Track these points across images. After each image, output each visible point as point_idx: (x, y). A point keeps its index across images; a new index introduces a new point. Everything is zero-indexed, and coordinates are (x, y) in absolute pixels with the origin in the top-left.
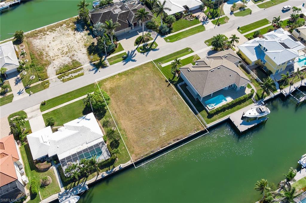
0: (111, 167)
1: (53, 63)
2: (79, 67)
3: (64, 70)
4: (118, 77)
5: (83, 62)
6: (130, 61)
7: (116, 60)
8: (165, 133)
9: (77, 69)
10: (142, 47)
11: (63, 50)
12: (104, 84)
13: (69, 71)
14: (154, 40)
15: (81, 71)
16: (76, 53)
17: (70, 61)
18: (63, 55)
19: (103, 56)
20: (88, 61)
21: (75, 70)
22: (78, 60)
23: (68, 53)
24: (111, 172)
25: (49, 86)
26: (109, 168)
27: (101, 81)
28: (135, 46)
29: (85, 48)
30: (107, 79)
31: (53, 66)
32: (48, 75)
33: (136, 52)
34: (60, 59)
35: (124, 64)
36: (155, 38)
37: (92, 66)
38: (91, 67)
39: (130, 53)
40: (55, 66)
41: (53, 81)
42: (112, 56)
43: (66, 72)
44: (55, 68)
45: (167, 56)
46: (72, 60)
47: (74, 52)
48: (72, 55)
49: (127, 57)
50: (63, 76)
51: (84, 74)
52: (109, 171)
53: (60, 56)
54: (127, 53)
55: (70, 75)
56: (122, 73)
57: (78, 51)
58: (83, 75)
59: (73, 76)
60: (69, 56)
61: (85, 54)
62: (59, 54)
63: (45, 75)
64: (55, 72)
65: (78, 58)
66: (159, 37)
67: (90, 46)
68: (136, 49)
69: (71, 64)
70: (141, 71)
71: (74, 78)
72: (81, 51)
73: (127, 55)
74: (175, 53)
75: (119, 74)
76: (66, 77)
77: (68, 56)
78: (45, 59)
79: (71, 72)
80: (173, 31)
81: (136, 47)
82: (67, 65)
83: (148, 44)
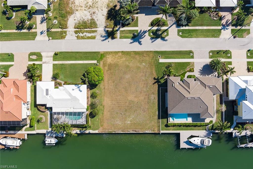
0: (84, 129)
1: (75, 14)
2: (94, 28)
3: (81, 26)
4: (120, 54)
5: (99, 24)
6: (137, 42)
7: (127, 35)
8: (130, 122)
9: (92, 29)
10: (155, 31)
11: (88, 3)
12: (107, 56)
13: (85, 28)
14: (168, 27)
15: (94, 33)
16: (97, 11)
17: (89, 19)
18: (86, 8)
19: (118, 26)
20: (104, 25)
21: (90, 29)
22: (96, 21)
23: (91, 8)
24: (83, 132)
25: (65, 38)
26: (83, 129)
27: (105, 52)
28: (149, 26)
29: (106, 8)
30: (111, 52)
31: (75, 17)
32: (68, 25)
33: (147, 34)
34: (82, 12)
35: (131, 43)
36: (170, 26)
37: (104, 32)
38: (104, 34)
39: (141, 33)
40: (76, 18)
41: (70, 34)
42: (126, 28)
43: (83, 29)
44: (75, 20)
45: (170, 52)
46: (91, 18)
47: (97, 9)
48: (93, 12)
49: (137, 36)
50: (79, 32)
51: (96, 38)
52: (82, 131)
53: (84, 8)
54: (139, 31)
55: (85, 34)
56: (125, 51)
57: (100, 9)
58: (94, 39)
59: (87, 36)
60: (91, 12)
61: (104, 17)
62: (83, 6)
63: (65, 24)
64: (74, 25)
65: (97, 18)
66: (175, 25)
67: (112, 9)
68: (149, 30)
69: (90, 22)
70: (141, 57)
71: (86, 39)
72: (102, 10)
73: (137, 34)
74: (178, 51)
75: (122, 52)
76: (81, 35)
77: (89, 12)
78: (70, 5)
79: (86, 31)
80: (190, 25)
81: (149, 28)
82: (86, 21)
83: (161, 30)
